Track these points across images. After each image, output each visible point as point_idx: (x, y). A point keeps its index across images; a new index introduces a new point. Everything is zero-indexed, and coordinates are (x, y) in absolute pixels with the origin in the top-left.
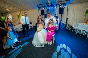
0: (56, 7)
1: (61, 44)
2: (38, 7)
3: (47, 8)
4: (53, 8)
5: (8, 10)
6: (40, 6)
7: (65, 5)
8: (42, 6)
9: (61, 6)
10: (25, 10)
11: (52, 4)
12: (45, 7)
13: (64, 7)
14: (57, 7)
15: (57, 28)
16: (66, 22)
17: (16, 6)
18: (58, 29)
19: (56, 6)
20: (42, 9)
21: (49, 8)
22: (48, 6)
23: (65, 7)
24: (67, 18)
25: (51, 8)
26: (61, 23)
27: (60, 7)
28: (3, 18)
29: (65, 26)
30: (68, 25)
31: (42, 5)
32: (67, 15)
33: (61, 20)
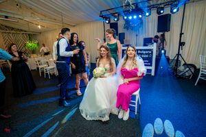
0: (147, 14)
1: (158, 121)
2: (102, 16)
3: (125, 18)
4: (140, 16)
5: (39, 27)
6: (108, 13)
7: (176, 5)
8: (113, 14)
9: (162, 9)
10: (74, 26)
11: (137, 6)
12: (119, 15)
13: (172, 11)
14: (150, 14)
15: (151, 70)
16: (178, 55)
17: (56, 18)
18: (153, 74)
19: (149, 10)
20: (112, 21)
21: (130, 18)
22: (127, 13)
23: (175, 10)
24: (182, 44)
25: (135, 17)
26: (163, 57)
27: (159, 13)
28: (30, 44)
29: (173, 64)
30: (183, 63)
31: (111, 12)
32: (181, 34)
33: (163, 49)
